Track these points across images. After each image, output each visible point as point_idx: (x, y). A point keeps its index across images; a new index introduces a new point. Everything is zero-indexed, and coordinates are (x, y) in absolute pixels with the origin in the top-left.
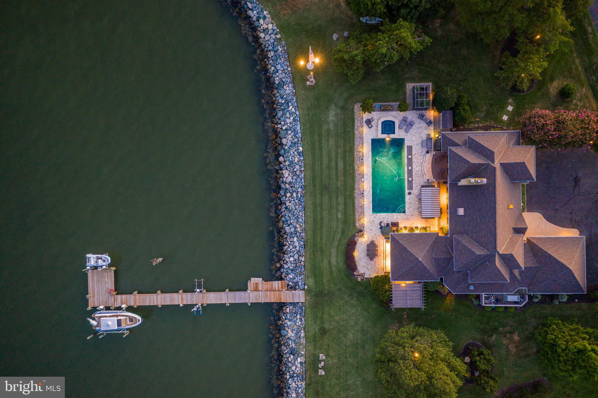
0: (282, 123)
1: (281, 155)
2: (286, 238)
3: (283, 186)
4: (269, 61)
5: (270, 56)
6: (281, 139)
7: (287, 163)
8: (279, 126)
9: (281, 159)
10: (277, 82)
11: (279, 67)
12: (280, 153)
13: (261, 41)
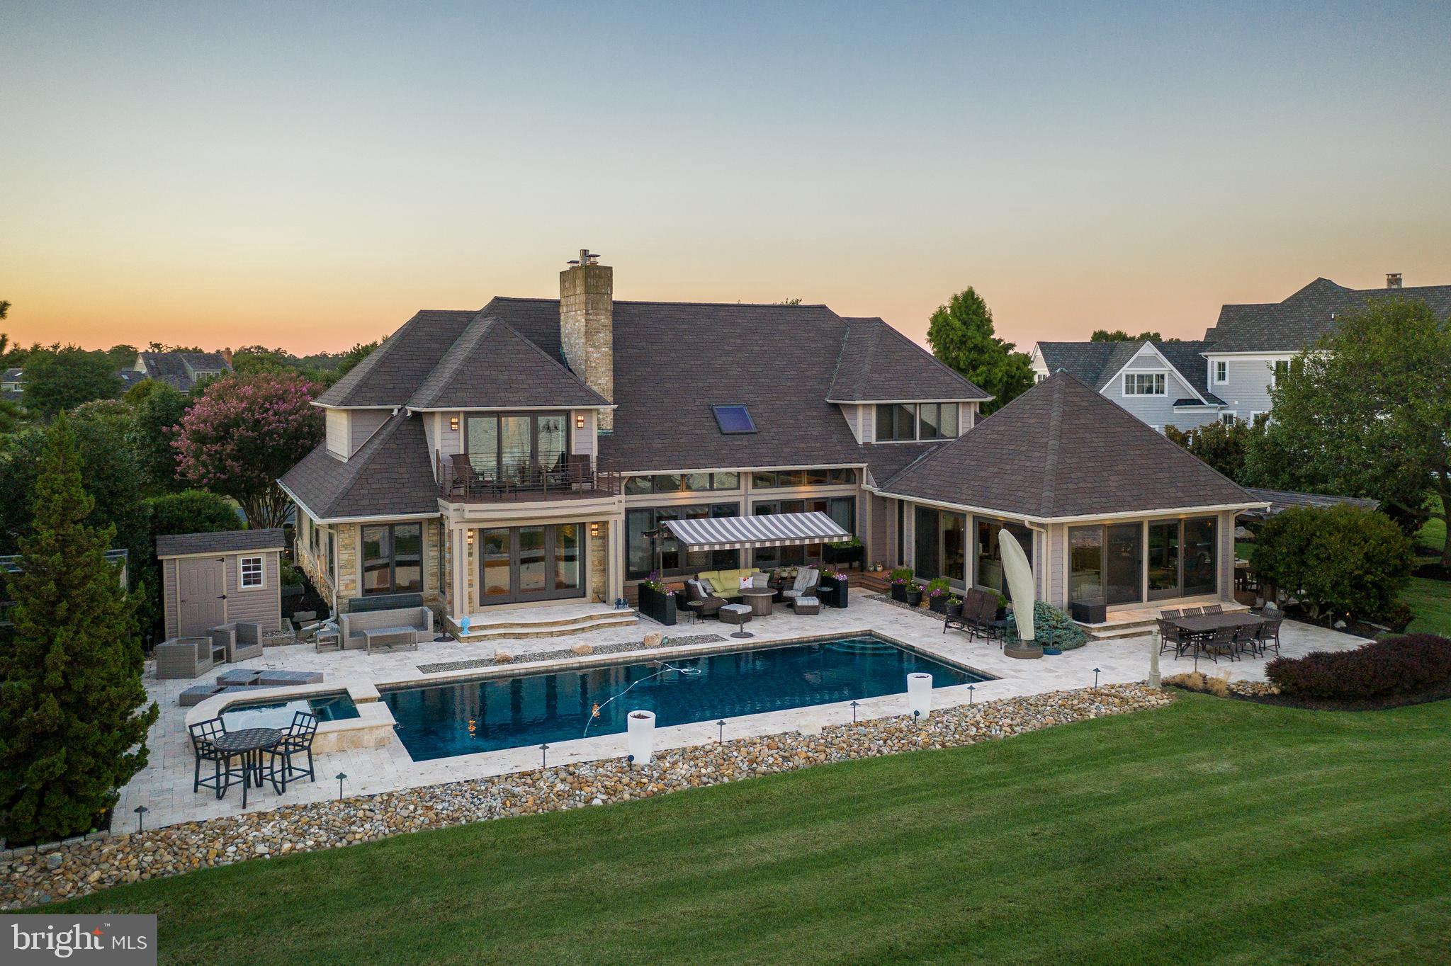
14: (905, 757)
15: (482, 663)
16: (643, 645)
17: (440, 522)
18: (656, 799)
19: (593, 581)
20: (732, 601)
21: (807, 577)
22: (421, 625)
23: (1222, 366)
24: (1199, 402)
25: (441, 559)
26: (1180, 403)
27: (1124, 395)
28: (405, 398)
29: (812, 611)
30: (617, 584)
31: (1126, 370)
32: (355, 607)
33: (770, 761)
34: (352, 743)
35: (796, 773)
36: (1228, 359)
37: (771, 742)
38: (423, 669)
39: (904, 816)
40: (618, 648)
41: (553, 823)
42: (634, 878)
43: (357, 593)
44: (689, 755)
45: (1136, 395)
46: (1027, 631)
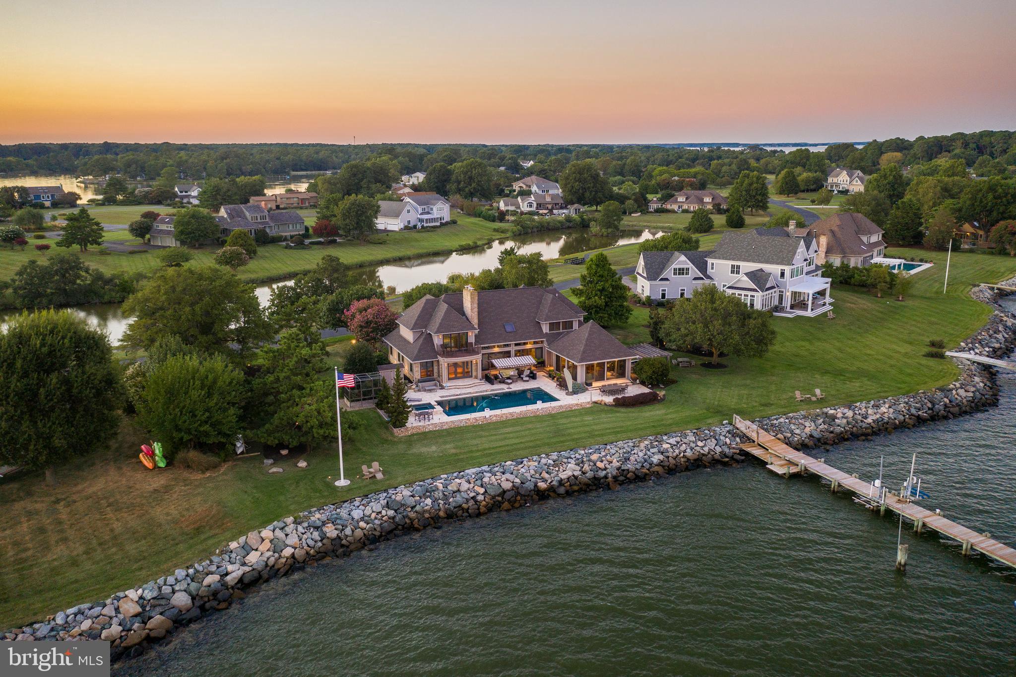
0: (472, 494)
1: (536, 486)
2: (675, 458)
3: (590, 474)
4: (347, 536)
5: (337, 532)
6: (504, 492)
7: (546, 476)
8: (480, 498)
9: (542, 485)
10: (391, 513)
11: (357, 514)
12: (532, 487)
13: (299, 553)
14: (534, 416)
15: (452, 396)
16: (486, 391)
17: (438, 361)
18: (490, 423)
19: (474, 374)
20: (508, 378)
21: (527, 372)
22: (436, 385)
23: (713, 264)
24: (702, 279)
25: (439, 368)
26: (695, 279)
27: (673, 276)
28: (426, 327)
29: (528, 381)
30: (480, 376)
31: (674, 266)
32: (419, 381)
33: (510, 417)
34: (437, 413)
35: (514, 419)
36: (715, 261)
37: (510, 414)
38: (441, 397)
39: (530, 426)
40: (481, 392)
41: (474, 426)
42: (487, 434)
43: (419, 377)
44: (496, 416)
45: (677, 276)
46: (570, 390)
